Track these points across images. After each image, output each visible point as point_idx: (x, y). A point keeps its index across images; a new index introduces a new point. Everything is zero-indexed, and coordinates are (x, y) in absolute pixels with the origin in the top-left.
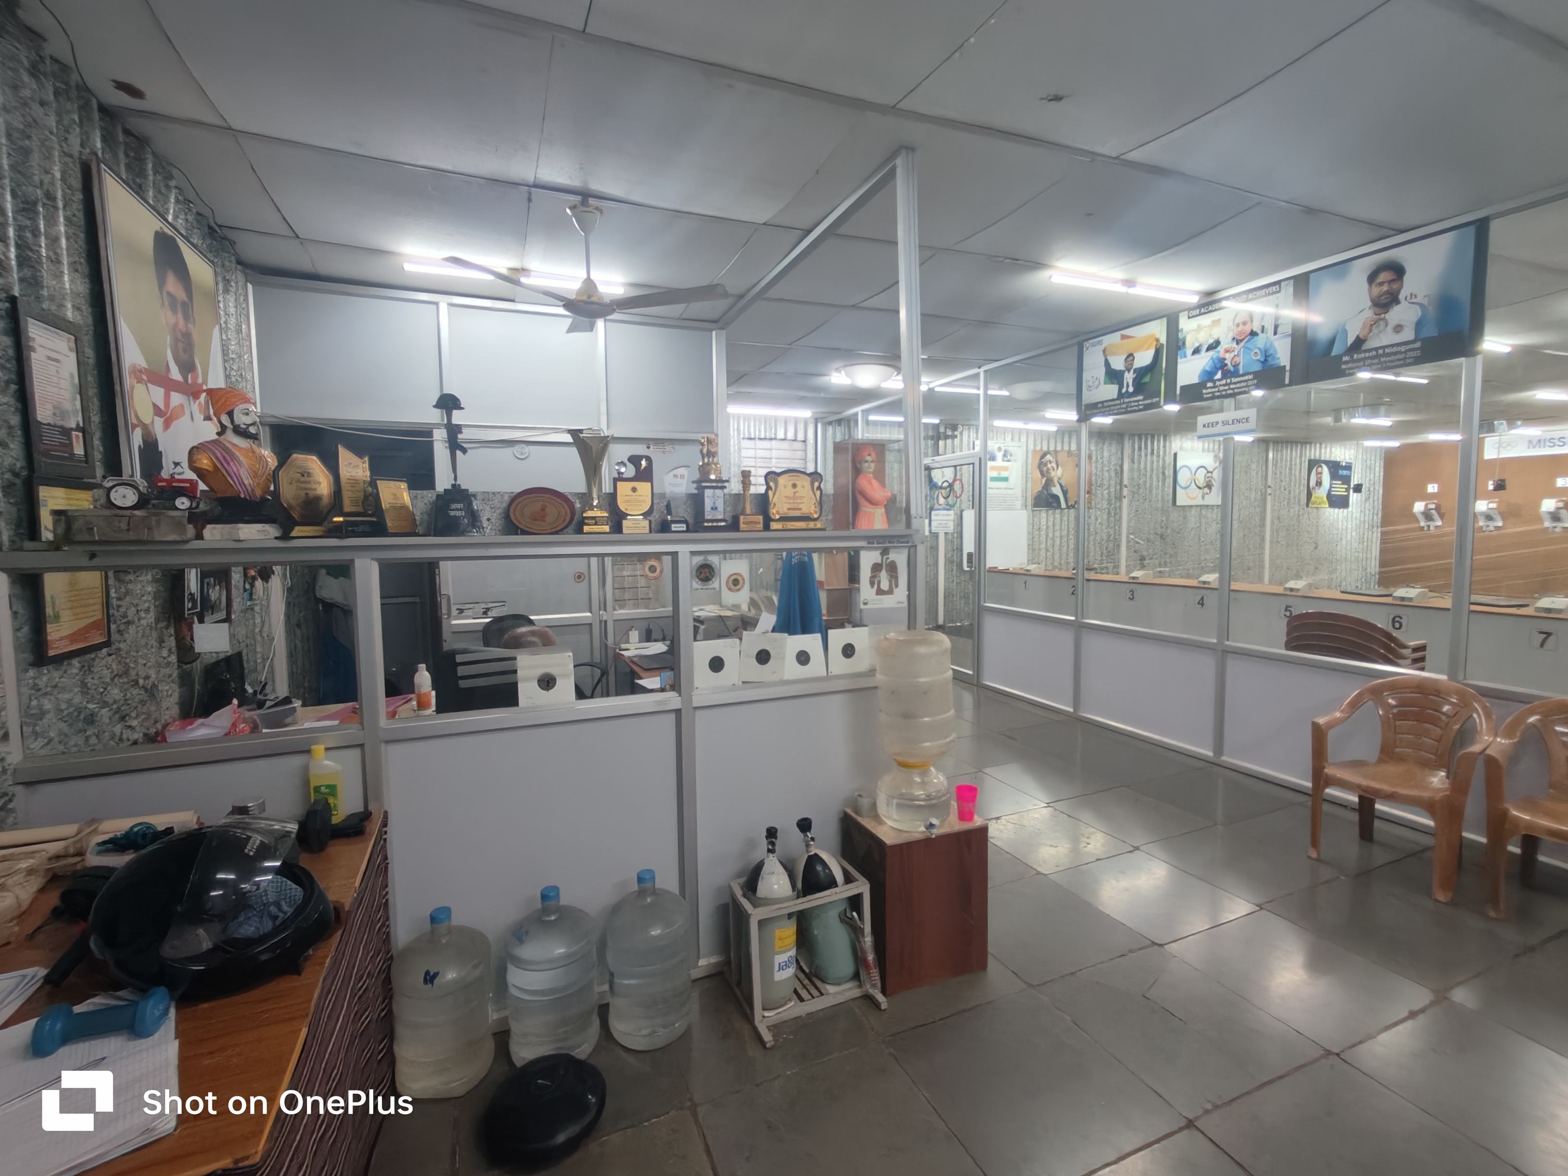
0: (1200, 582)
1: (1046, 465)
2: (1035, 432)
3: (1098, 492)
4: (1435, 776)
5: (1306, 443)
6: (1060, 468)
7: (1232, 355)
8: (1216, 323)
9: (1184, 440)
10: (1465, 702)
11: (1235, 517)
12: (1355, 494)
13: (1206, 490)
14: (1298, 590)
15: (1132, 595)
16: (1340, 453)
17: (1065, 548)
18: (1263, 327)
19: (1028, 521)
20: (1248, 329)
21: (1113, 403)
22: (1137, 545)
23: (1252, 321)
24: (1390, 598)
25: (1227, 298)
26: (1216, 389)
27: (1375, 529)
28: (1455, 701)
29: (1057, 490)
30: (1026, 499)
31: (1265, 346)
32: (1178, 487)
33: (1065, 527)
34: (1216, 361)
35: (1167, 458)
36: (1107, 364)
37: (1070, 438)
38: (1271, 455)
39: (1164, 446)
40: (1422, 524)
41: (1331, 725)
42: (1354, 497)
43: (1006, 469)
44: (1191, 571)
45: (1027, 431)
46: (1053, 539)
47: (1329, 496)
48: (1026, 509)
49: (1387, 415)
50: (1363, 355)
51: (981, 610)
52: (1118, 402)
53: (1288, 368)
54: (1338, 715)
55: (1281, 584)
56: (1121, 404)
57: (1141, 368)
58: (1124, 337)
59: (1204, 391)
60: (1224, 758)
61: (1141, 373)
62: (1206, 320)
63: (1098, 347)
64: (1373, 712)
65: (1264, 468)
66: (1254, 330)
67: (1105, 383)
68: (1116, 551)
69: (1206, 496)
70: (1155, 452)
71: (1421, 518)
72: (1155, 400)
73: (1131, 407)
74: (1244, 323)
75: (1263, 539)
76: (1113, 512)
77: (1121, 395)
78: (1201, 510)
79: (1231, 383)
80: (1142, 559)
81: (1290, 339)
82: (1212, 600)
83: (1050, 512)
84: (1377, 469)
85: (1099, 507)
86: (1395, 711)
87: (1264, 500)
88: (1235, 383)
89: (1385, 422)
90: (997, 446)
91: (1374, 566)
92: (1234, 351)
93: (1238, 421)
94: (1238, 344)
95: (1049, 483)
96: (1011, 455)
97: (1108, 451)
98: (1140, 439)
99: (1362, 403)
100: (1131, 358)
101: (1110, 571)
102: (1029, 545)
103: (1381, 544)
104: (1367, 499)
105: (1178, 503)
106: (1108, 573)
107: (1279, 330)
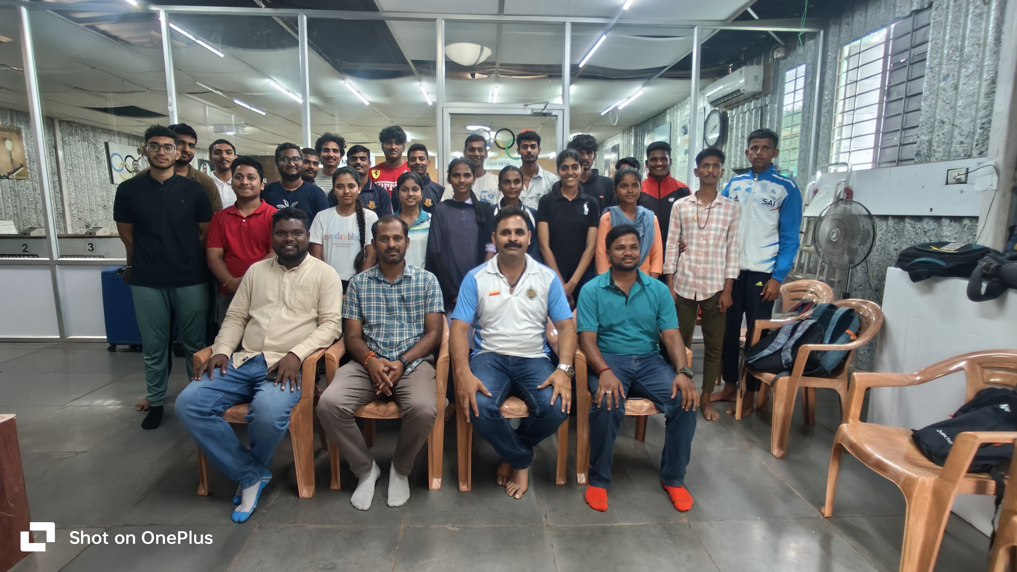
15: (92, 247)
22: (81, 213)
32: (113, 170)
35: (99, 146)
39: (94, 136)
70: (87, 139)
80: (88, 225)
98: (70, 126)
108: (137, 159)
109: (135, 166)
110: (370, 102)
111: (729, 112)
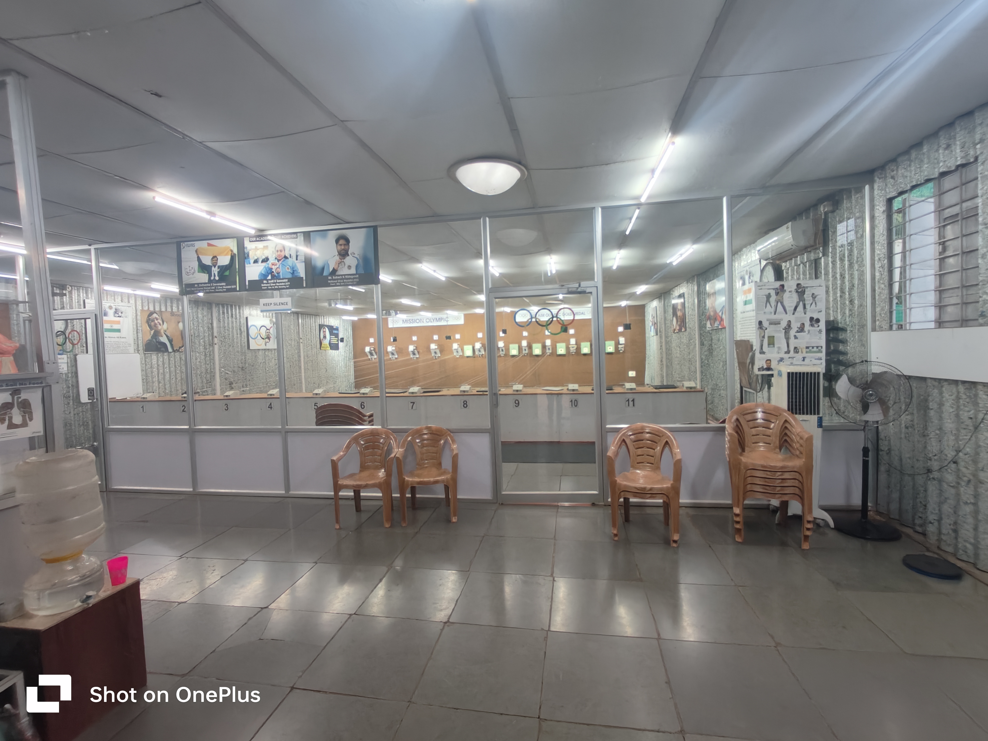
0: (268, 395)
1: (153, 321)
2: (142, 297)
3: (196, 340)
4: (380, 472)
5: (317, 315)
6: (165, 323)
7: (276, 267)
8: (266, 247)
9: (251, 309)
10: (388, 438)
11: (285, 356)
12: (341, 343)
13: (267, 340)
14: (319, 394)
15: (227, 407)
16: (333, 321)
17: (174, 379)
18: (290, 255)
19: (141, 362)
20: (283, 254)
21: (205, 285)
22: (227, 375)
23: (285, 251)
24: (359, 394)
25: (271, 235)
26: (269, 285)
27: (351, 360)
28: (384, 436)
29: (164, 339)
30: (138, 345)
31: (293, 265)
32: (250, 338)
33: (172, 365)
34: (268, 269)
35: (242, 320)
36: (199, 260)
37: (172, 303)
38: (300, 321)
39: (239, 313)
40: (369, 357)
41: (339, 459)
42: (341, 344)
43: (118, 323)
44: (262, 389)
45: (135, 295)
46: (164, 374)
47: (330, 344)
48: (138, 353)
49: (351, 305)
50: (336, 277)
51: (106, 431)
52: (208, 285)
53: (304, 278)
54: (342, 453)
55: (311, 392)
56: (211, 286)
57: (223, 266)
58: (209, 245)
59: (262, 285)
60: (291, 492)
61: (223, 269)
62: (260, 245)
63: (191, 248)
64: (355, 449)
65: (297, 328)
66: (286, 255)
67: (198, 272)
68: (212, 380)
69: (267, 343)
70: (234, 316)
71: (368, 354)
72: (233, 287)
73: (218, 289)
74: (281, 251)
75: (300, 367)
76: (208, 354)
77: (210, 281)
78: (265, 352)
79: (276, 283)
80: (231, 384)
81: (304, 264)
82: (276, 404)
83: (160, 355)
84: (349, 330)
85: (197, 350)
86: (364, 446)
87: (299, 346)
88: (279, 283)
89: (350, 308)
90: (108, 305)
91: (352, 379)
92: (276, 265)
93: (282, 304)
94: (278, 261)
95: (157, 334)
96: (122, 313)
97: (202, 313)
98: (223, 307)
99: (339, 298)
100: (216, 259)
101: (209, 393)
102: (143, 379)
103: (354, 367)
104: (347, 345)
105: (251, 348)
106: (208, 395)
107: (299, 258)
108: (269, 328)
109: (267, 334)
110: (446, 277)
111: (783, 265)
